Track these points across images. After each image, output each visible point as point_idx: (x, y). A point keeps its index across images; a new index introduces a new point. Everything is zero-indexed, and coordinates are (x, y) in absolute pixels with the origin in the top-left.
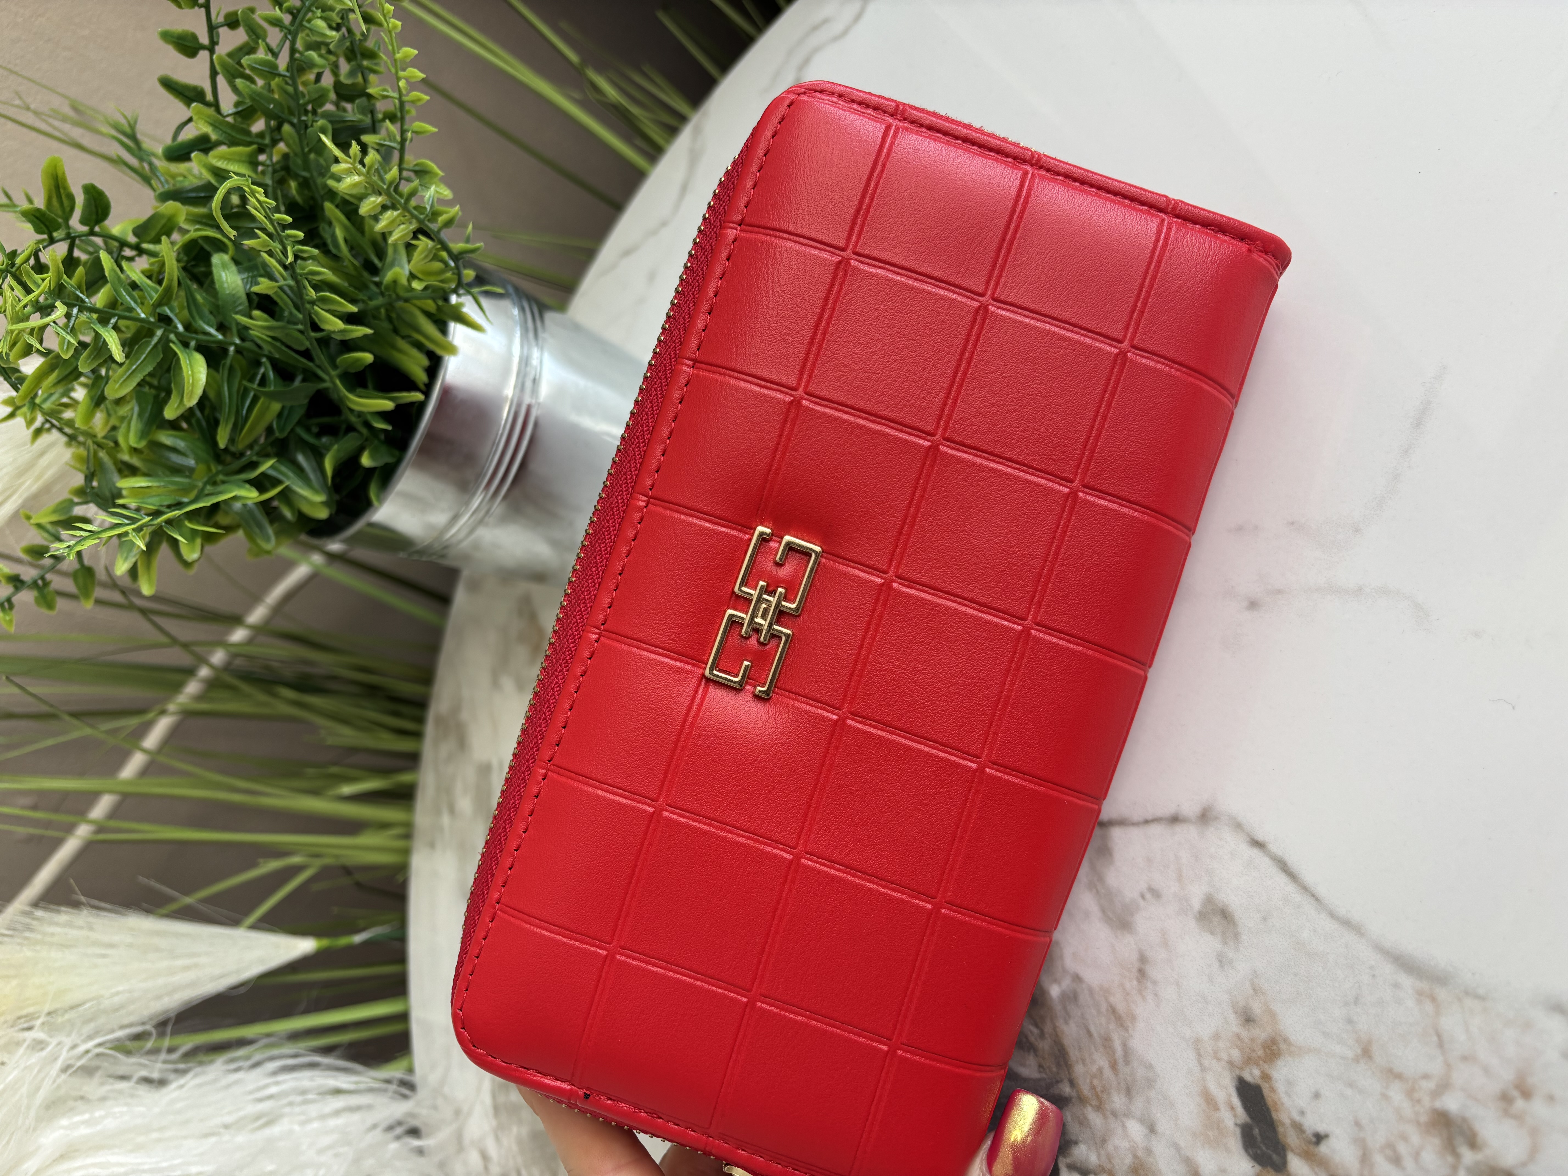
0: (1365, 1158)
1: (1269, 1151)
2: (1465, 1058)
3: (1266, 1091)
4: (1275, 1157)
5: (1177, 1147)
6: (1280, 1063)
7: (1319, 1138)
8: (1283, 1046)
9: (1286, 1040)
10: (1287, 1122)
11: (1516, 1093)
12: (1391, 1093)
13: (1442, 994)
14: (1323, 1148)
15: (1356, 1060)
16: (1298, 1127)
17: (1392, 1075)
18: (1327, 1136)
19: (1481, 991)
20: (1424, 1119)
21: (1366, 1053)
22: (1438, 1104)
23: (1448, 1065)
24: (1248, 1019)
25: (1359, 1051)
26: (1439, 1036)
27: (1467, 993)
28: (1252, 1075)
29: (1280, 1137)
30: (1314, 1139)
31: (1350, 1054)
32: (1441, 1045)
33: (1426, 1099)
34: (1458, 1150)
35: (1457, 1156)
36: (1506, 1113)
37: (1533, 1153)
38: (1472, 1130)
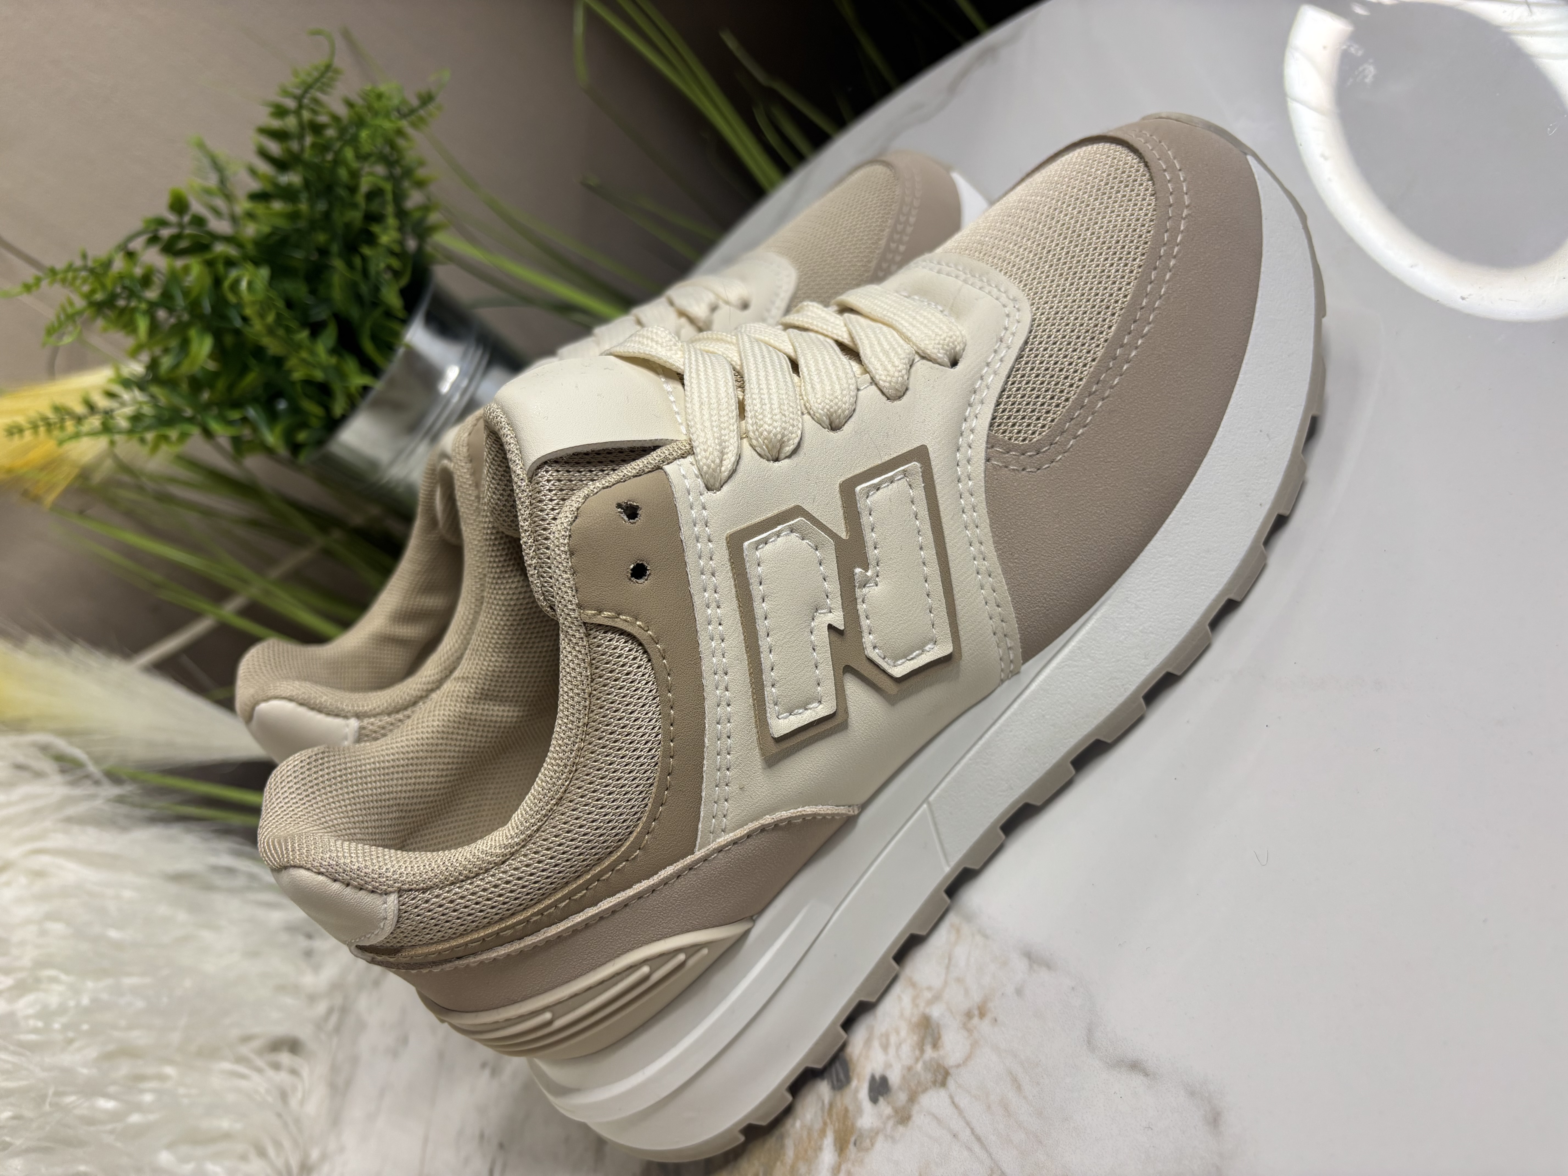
2: (958, 980)
11: (976, 1013)
13: (965, 928)
19: (988, 932)
20: (915, 1019)
22: (927, 1011)
23: (946, 983)
26: (950, 959)
27: (980, 931)
32: (947, 969)
33: (922, 1005)
34: (924, 1047)
35: (922, 1051)
36: (965, 1027)
37: (968, 1058)
38: (939, 1033)
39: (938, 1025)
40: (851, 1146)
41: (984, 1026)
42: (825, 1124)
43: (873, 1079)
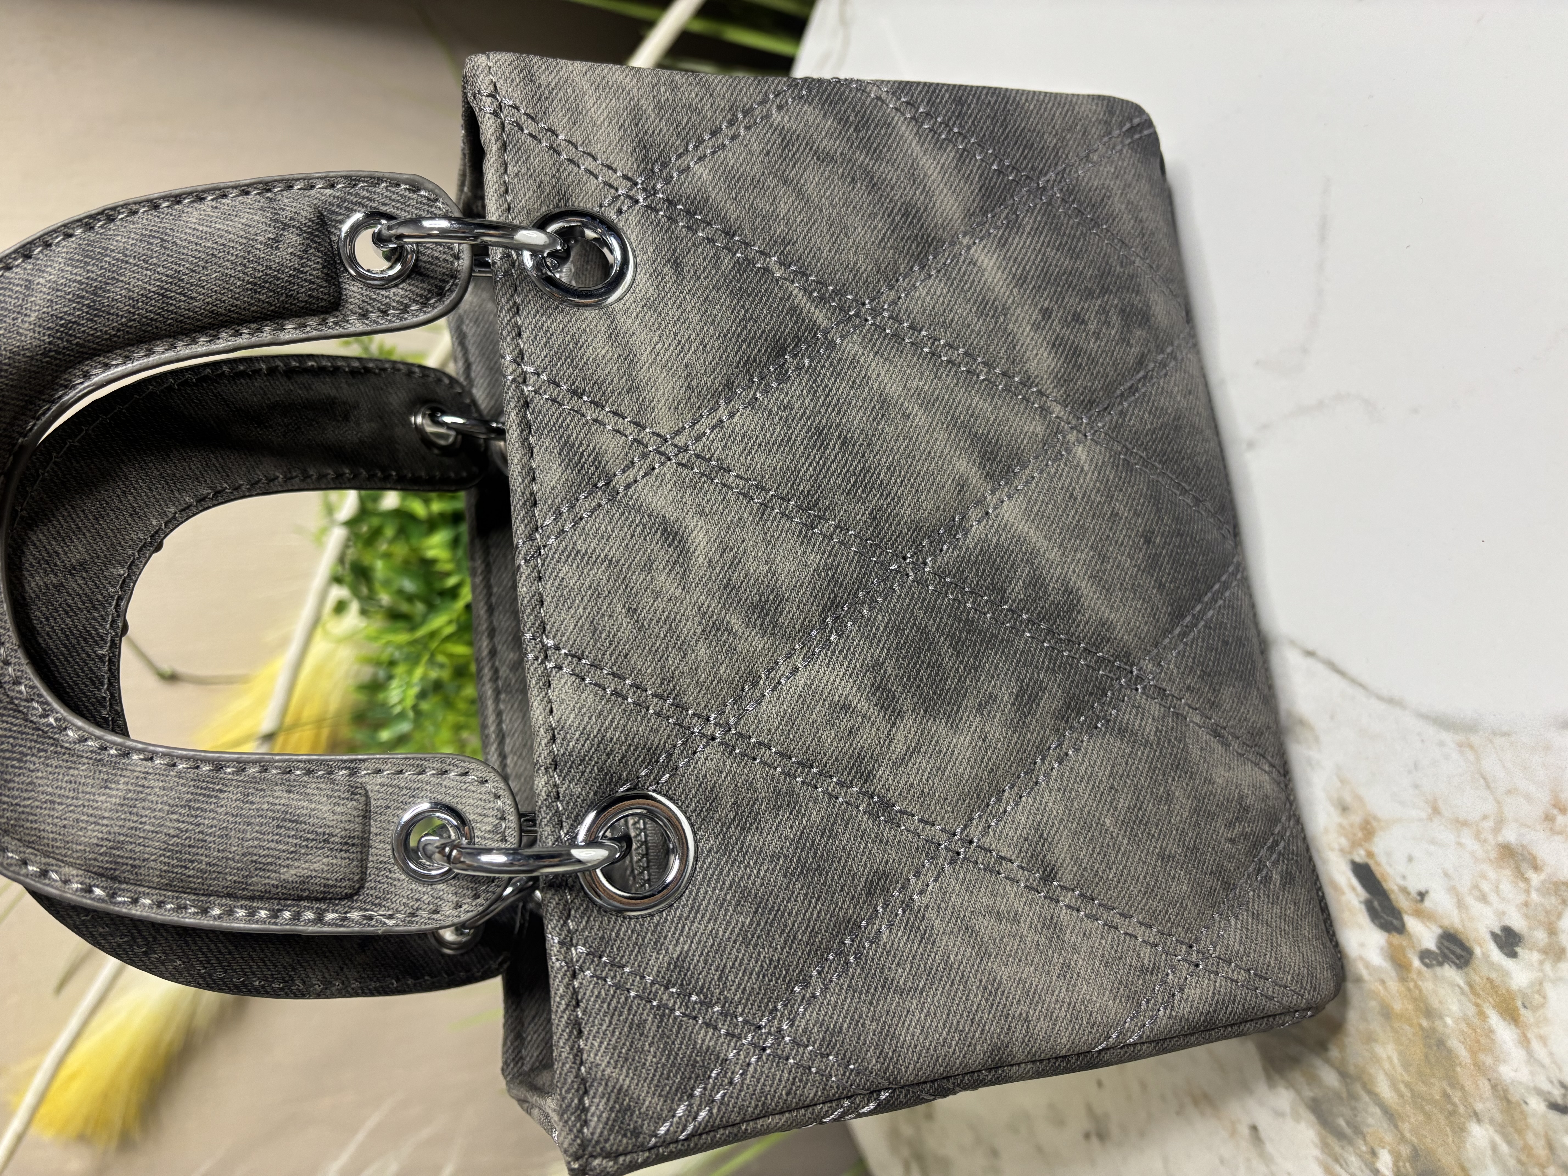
0: (1460, 903)
1: (1390, 919)
2: (1509, 792)
3: (1373, 867)
4: (1396, 922)
6: (1376, 839)
7: (1422, 895)
8: (1375, 824)
9: (1375, 818)
10: (1395, 888)
11: (1555, 812)
12: (1463, 841)
13: (1476, 740)
14: (1428, 904)
15: (1430, 819)
16: (1405, 891)
17: (1461, 824)
18: (1427, 892)
19: (1505, 729)
20: (1493, 855)
21: (1436, 810)
22: (1500, 840)
23: (1498, 802)
24: (1344, 809)
25: (1430, 811)
26: (1484, 779)
27: (1494, 734)
28: (1360, 856)
29: (1394, 903)
30: (1419, 898)
31: (1424, 815)
32: (1488, 787)
34: (1526, 876)
35: (1527, 880)
36: (1554, 832)
38: (1531, 854)
39: (1522, 846)
40: (1522, 1011)
42: (1477, 1005)
43: (1495, 936)
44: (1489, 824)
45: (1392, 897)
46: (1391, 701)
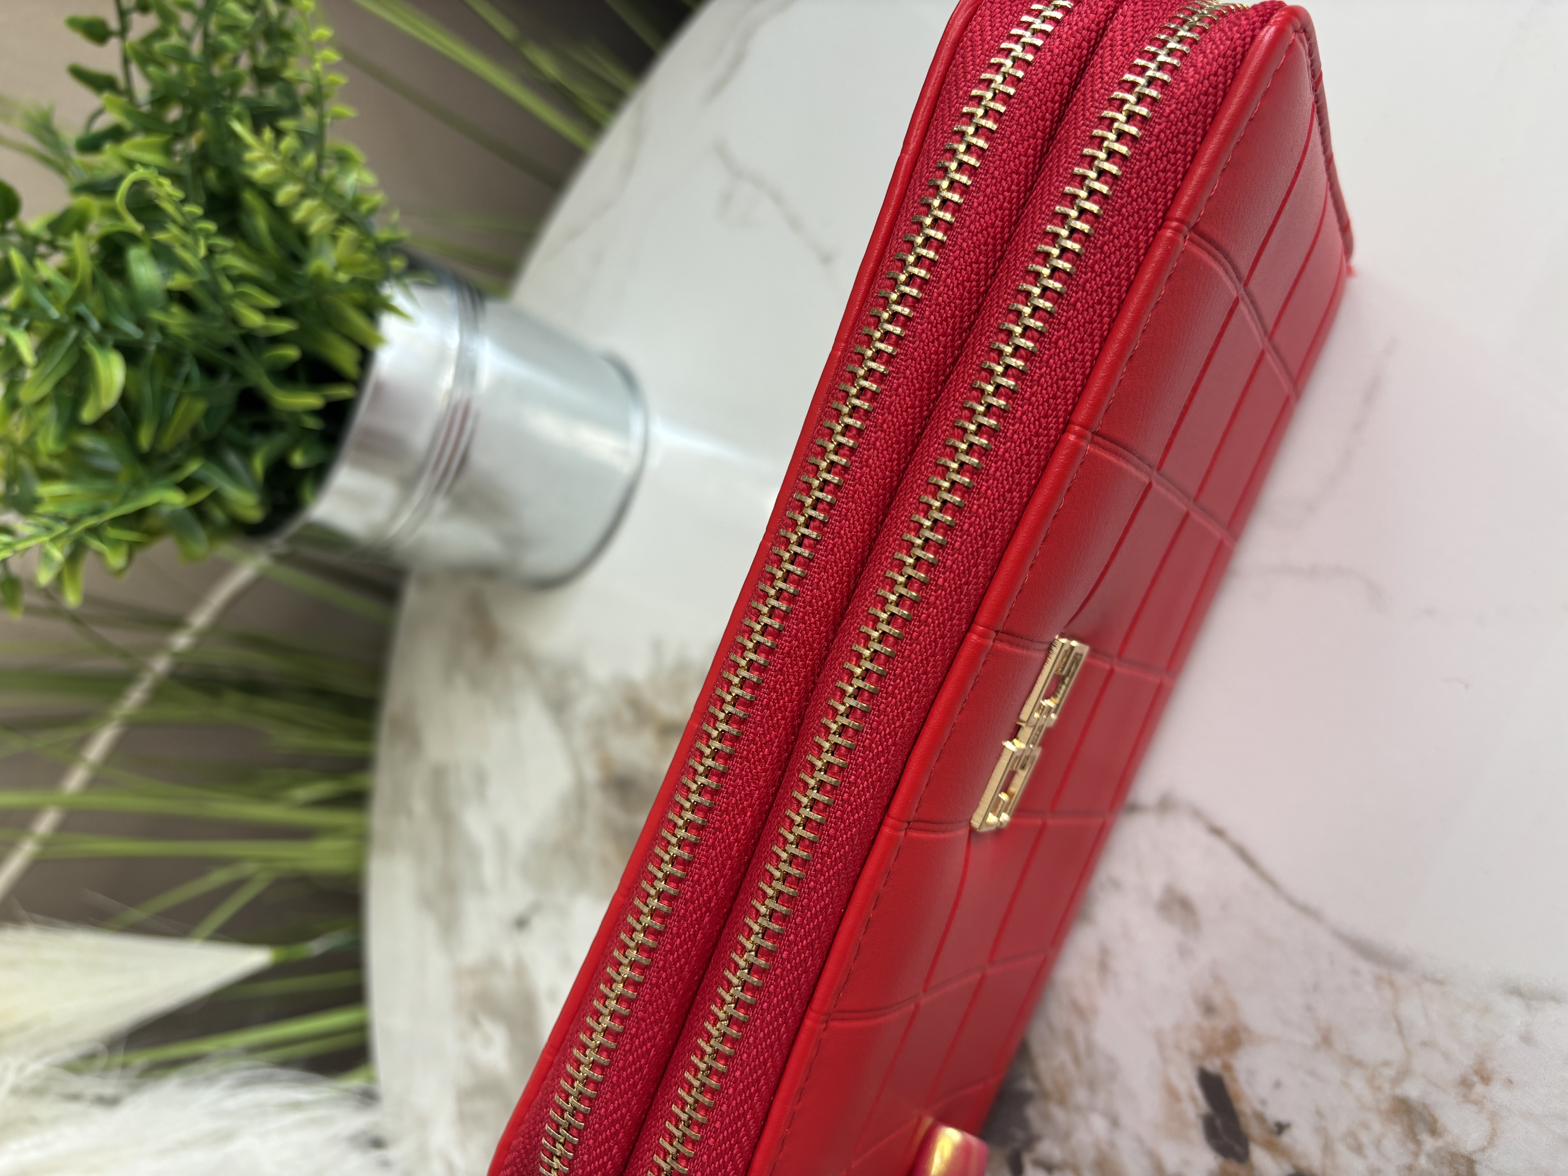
0: (1327, 1148)
1: (1231, 1142)
2: (1424, 1044)
3: (1227, 1081)
4: (1238, 1148)
5: (1139, 1140)
6: (1240, 1053)
7: (1281, 1128)
8: (1243, 1036)
9: (1246, 1029)
10: (1249, 1112)
11: (1475, 1079)
12: (1351, 1081)
13: (1401, 979)
14: (1286, 1139)
15: (1316, 1048)
16: (1260, 1118)
17: (1352, 1062)
18: (1289, 1126)
19: (1440, 976)
20: (1384, 1106)
21: (1326, 1041)
22: (1399, 1091)
23: (1408, 1052)
24: (1209, 1009)
25: (1319, 1039)
26: (1398, 1022)
27: (1425, 978)
28: (1214, 1065)
29: (1242, 1127)
30: (1275, 1129)
31: (1310, 1042)
32: (1400, 1031)
33: (1387, 1087)
34: (1419, 1137)
35: (1418, 1143)
36: (1466, 1099)
37: (1493, 1137)
38: (1432, 1116)
39: (1425, 1106)
41: (1498, 1093)
44: (1389, 1072)
45: (1242, 1120)
46: (1307, 911)
